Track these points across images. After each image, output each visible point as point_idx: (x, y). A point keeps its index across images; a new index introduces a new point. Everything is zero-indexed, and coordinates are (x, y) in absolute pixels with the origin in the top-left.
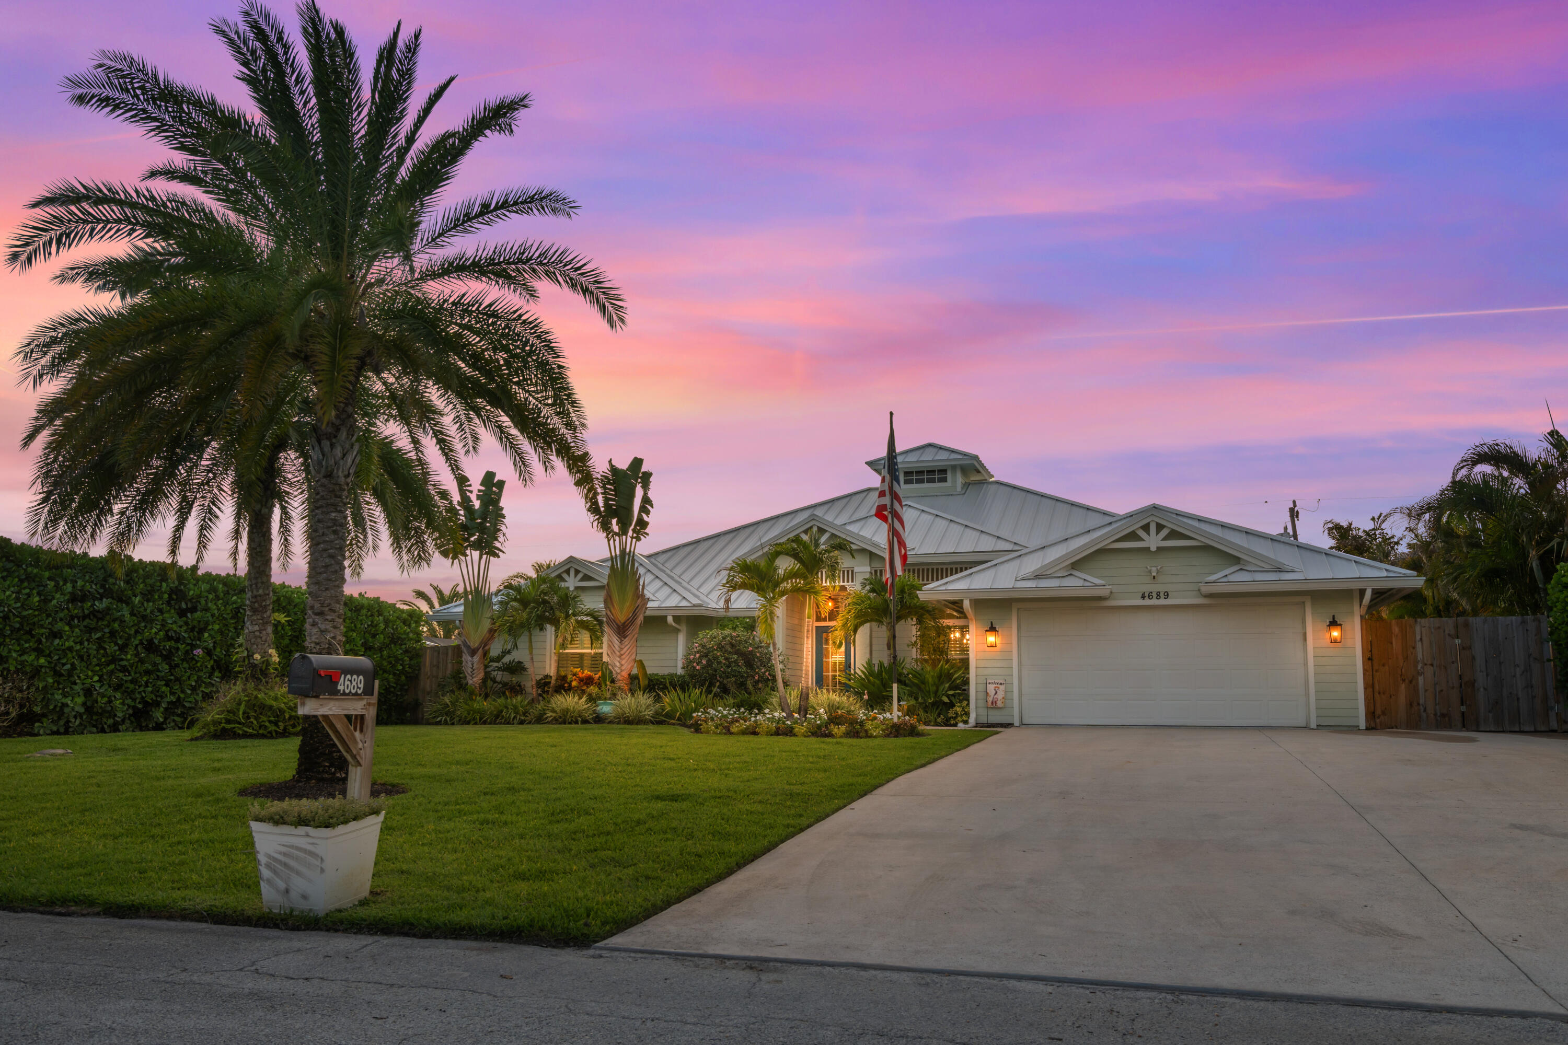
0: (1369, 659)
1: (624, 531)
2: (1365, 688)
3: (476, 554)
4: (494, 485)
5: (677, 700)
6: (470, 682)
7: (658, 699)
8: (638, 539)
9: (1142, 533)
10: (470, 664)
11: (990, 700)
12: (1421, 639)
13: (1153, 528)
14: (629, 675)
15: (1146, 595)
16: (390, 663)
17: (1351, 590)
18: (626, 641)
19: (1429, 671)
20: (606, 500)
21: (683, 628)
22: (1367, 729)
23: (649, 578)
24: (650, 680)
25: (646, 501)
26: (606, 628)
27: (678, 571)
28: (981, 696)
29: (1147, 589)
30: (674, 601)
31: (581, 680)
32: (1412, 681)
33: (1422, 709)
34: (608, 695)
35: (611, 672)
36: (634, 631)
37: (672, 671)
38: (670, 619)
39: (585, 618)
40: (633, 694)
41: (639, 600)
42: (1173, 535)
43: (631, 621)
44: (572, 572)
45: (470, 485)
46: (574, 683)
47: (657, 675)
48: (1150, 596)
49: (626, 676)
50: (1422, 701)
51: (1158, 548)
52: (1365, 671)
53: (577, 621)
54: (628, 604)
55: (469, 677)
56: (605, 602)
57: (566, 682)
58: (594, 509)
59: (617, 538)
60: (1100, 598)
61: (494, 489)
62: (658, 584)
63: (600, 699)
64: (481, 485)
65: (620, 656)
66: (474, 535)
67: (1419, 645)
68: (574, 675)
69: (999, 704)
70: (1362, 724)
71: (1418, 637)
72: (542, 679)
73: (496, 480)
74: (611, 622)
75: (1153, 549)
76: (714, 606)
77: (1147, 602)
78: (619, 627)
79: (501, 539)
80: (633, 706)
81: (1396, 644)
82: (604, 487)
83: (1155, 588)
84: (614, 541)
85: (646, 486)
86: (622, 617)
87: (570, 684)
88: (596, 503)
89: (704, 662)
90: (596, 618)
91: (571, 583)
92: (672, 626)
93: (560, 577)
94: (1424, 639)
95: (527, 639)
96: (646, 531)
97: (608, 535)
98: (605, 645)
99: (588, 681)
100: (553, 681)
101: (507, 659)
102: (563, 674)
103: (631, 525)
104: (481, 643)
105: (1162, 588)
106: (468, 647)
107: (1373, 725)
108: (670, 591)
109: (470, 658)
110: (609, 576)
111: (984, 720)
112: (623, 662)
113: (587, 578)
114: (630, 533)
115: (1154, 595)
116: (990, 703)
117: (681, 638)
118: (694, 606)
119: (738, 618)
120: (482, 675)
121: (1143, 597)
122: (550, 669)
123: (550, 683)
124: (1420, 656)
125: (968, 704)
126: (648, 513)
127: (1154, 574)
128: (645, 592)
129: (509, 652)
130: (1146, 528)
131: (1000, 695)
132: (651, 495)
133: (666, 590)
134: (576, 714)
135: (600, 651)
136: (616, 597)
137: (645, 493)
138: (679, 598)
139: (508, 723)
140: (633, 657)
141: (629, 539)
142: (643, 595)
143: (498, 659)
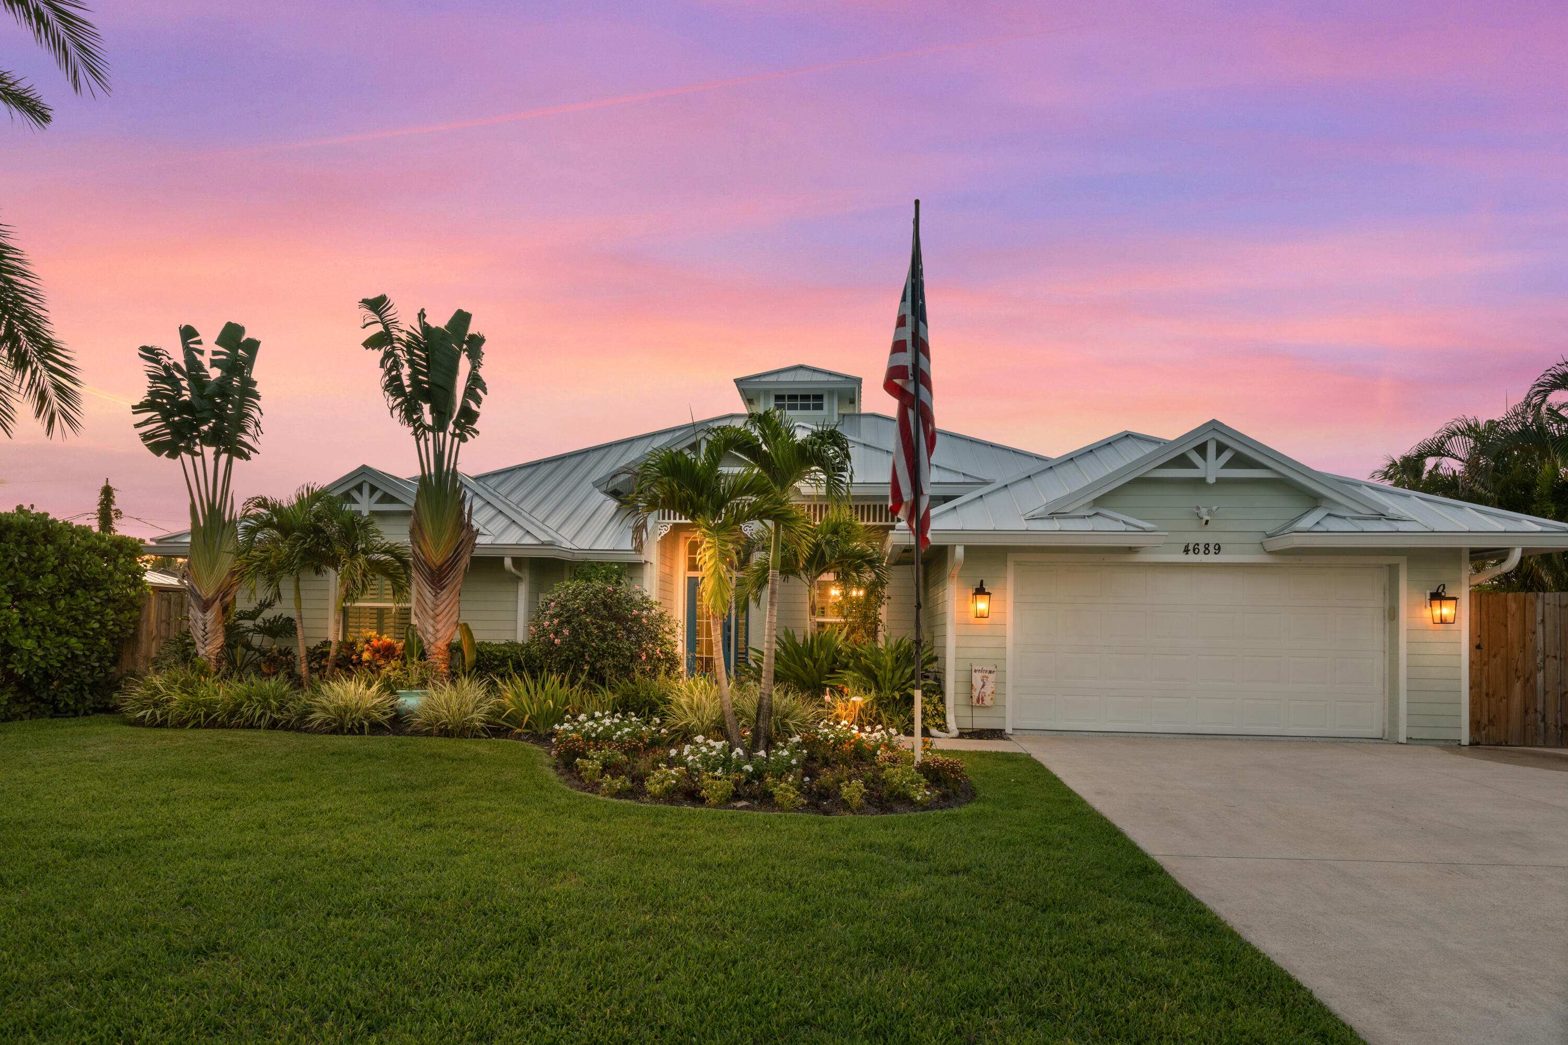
0: (1478, 647)
1: (440, 425)
2: (1471, 688)
3: (209, 451)
4: (240, 345)
5: (523, 690)
6: (201, 652)
7: (492, 688)
8: (463, 439)
9: (1195, 458)
10: (200, 625)
11: (975, 694)
12: (1543, 621)
13: (1212, 449)
14: (448, 645)
15: (1191, 547)
16: (75, 619)
17: (1460, 549)
18: (444, 594)
19: (1552, 664)
20: (413, 377)
21: (526, 575)
22: (1471, 744)
23: (477, 503)
24: (480, 653)
25: (475, 381)
26: (414, 574)
27: (515, 498)
28: (963, 688)
29: (1192, 539)
30: (512, 537)
31: (376, 651)
32: (1528, 680)
33: (1539, 717)
34: (415, 679)
35: (420, 641)
36: (456, 579)
37: (509, 637)
38: (508, 562)
39: (383, 557)
40: (453, 683)
41: (464, 533)
42: (1239, 461)
43: (452, 563)
44: (366, 489)
45: (200, 342)
46: (366, 656)
47: (488, 644)
48: (1196, 550)
49: (444, 647)
50: (1540, 707)
51: (1217, 479)
52: (1472, 663)
53: (370, 562)
54: (447, 537)
55: (199, 644)
56: (412, 533)
57: (354, 652)
58: (393, 386)
59: (430, 435)
60: (1131, 550)
61: (240, 351)
62: (490, 512)
63: (402, 686)
64: (219, 342)
65: (434, 618)
66: (206, 421)
67: (1540, 629)
68: (368, 641)
69: (987, 701)
70: (1465, 740)
71: (1539, 618)
72: (317, 647)
73: (244, 338)
74: (422, 564)
75: (1211, 480)
76: (569, 545)
77: (1191, 558)
78: (432, 573)
79: (252, 430)
80: (454, 706)
81: (1513, 629)
82: (410, 353)
83: (1202, 538)
84: (426, 440)
85: (475, 357)
86: (437, 557)
87: (360, 656)
88: (398, 377)
89: (566, 632)
90: (399, 558)
91: (365, 505)
92: (511, 573)
93: (347, 497)
94: (1547, 620)
95: (292, 585)
96: (475, 426)
97: (416, 430)
98: (414, 600)
99: (387, 652)
100: (333, 650)
101: (268, 614)
102: (350, 639)
103: (451, 417)
104: (218, 591)
105: (1212, 540)
106: (198, 597)
107: (1478, 739)
108: (506, 522)
109: (200, 615)
110: (419, 494)
111: (967, 724)
112: (439, 627)
113: (387, 498)
114: (451, 427)
115: (1202, 548)
116: (975, 699)
117: (523, 590)
118: (543, 544)
119: (602, 564)
120: (220, 640)
121: (1186, 551)
122: (332, 633)
123: (328, 653)
124: (1540, 644)
125: (942, 700)
126: (478, 401)
127: (1206, 518)
128: (473, 522)
129: (269, 605)
130: (1201, 450)
131: (988, 690)
132: (482, 372)
133: (502, 522)
134: (360, 715)
135: (407, 605)
136: (428, 526)
137: (474, 368)
138: (520, 533)
139: (251, 727)
140: (455, 618)
141: (449, 437)
142: (470, 526)
143: (253, 615)
